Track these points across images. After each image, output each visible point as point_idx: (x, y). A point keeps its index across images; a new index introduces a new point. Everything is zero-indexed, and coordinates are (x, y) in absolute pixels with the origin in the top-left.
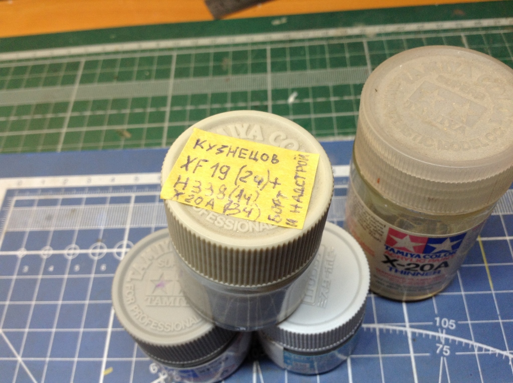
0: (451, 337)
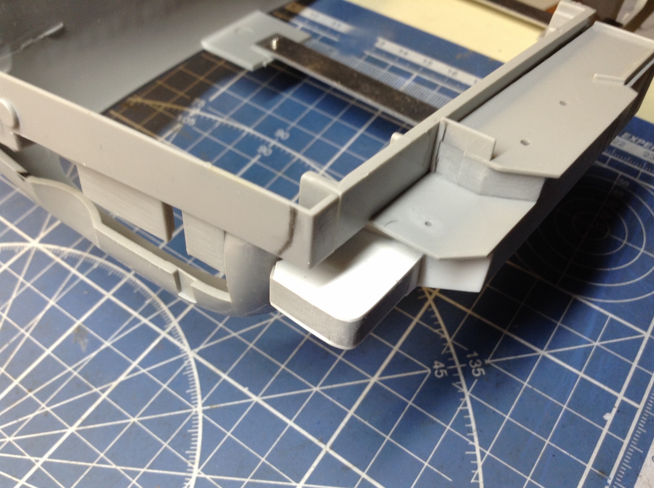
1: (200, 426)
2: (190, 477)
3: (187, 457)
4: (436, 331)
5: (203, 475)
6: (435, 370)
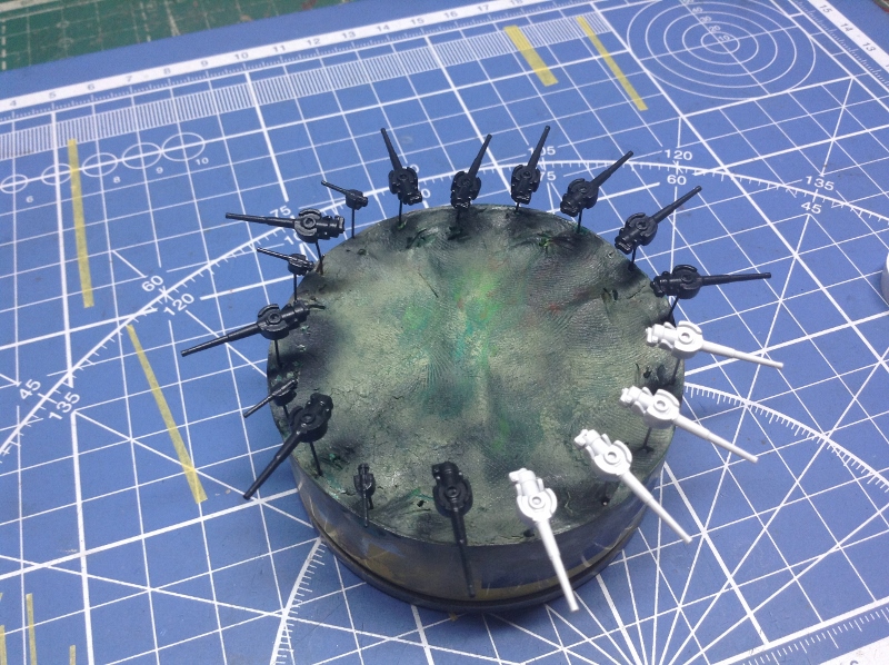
0: (553, 163)
1: (769, 410)
2: (827, 444)
3: (800, 436)
4: (768, 189)
5: (831, 432)
6: (810, 211)
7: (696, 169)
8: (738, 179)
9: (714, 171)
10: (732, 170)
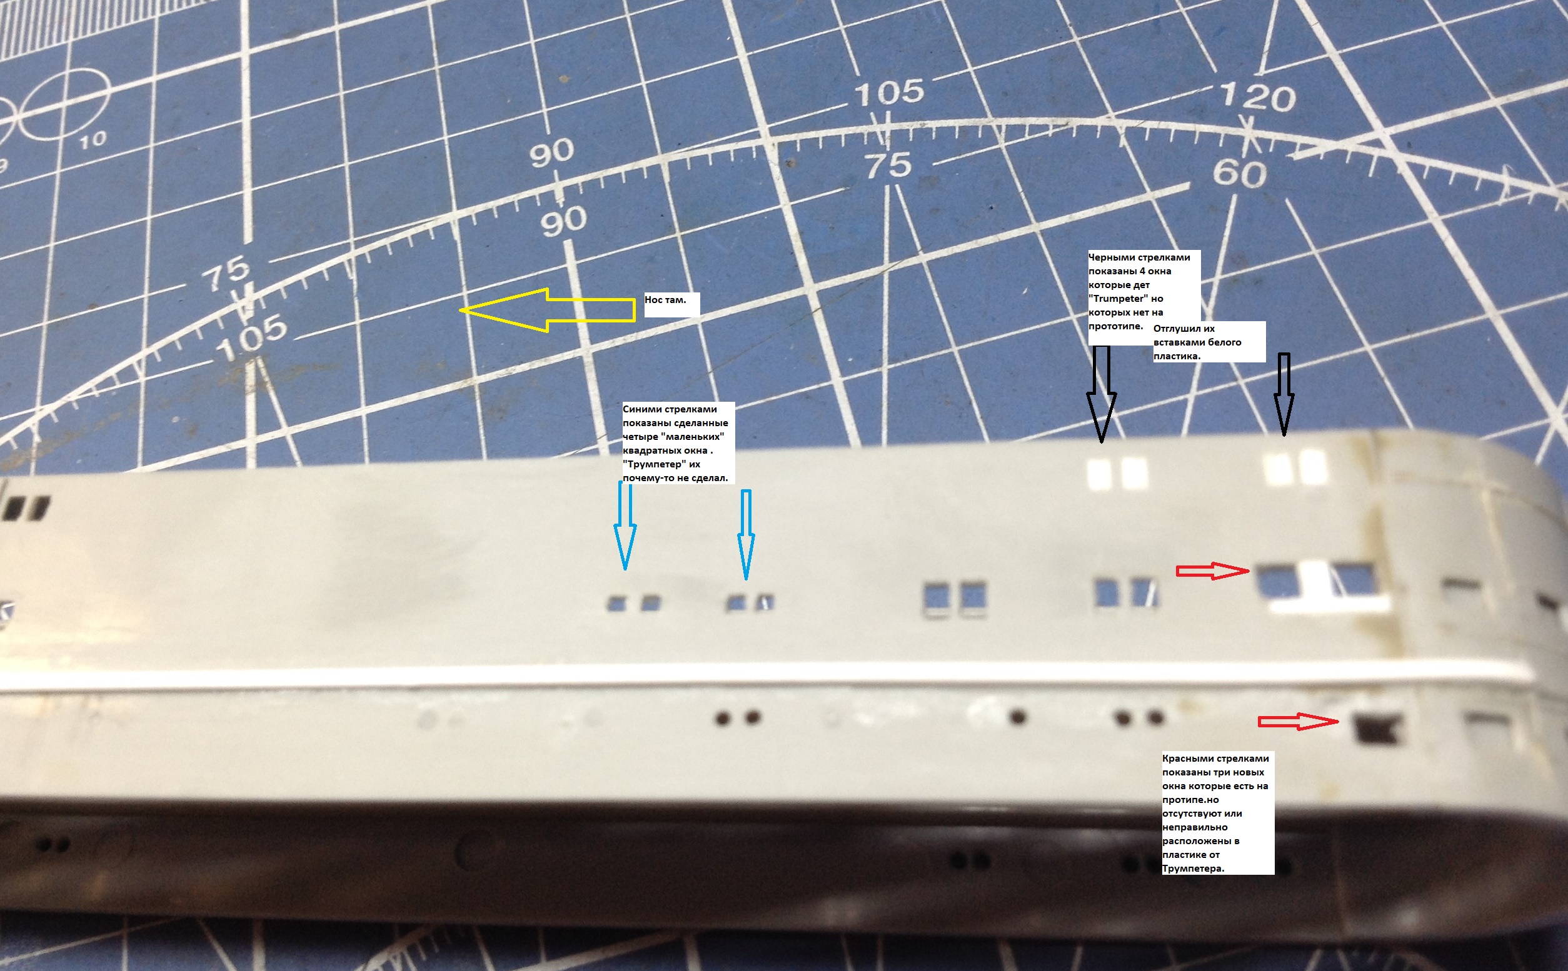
0: (912, 126)
7: (1299, 139)
8: (1417, 169)
9: (1351, 145)
10: (1404, 142)
